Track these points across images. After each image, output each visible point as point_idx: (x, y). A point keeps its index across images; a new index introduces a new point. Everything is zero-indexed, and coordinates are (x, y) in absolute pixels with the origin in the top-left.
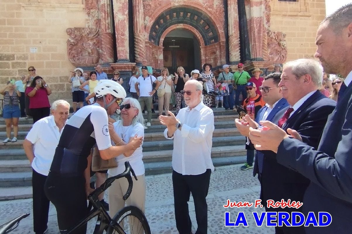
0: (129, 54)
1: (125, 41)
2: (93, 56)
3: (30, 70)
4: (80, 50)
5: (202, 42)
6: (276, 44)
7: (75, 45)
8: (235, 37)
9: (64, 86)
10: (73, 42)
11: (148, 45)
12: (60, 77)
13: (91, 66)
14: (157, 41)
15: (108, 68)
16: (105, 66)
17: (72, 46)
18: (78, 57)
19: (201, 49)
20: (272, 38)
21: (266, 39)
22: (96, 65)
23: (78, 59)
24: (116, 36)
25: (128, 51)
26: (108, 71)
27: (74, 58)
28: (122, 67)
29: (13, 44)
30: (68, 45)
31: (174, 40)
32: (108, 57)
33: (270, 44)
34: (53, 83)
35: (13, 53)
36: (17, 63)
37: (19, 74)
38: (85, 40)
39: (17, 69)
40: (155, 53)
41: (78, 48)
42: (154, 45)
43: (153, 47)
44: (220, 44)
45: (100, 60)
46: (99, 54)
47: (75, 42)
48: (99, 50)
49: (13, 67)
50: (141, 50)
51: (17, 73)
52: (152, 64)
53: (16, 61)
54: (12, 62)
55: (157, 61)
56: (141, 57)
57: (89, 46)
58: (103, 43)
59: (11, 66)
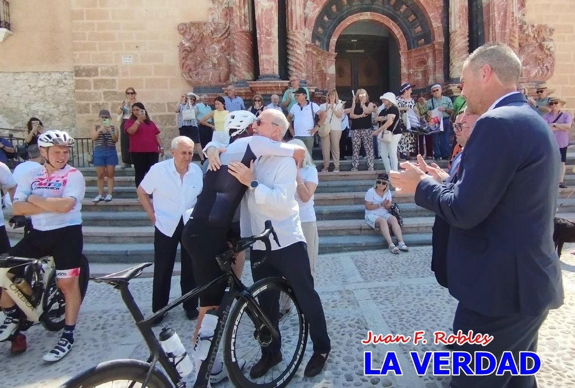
0: (277, 67)
1: (272, 45)
2: (221, 68)
3: (128, 94)
4: (199, 59)
5: (403, 44)
6: (535, 47)
7: (191, 51)
8: (460, 35)
9: (175, 118)
10: (190, 47)
11: (309, 49)
12: (168, 104)
13: (216, 86)
14: (325, 43)
15: (245, 89)
16: (240, 86)
17: (187, 53)
18: (196, 71)
19: (400, 57)
20: (528, 36)
21: (515, 37)
22: (225, 84)
23: (196, 75)
24: (258, 36)
25: (277, 60)
26: (244, 94)
27: (191, 73)
28: (267, 88)
29: (95, 49)
30: (181, 52)
31: (356, 41)
32: (245, 70)
33: (524, 47)
34: (158, 114)
35: (96, 64)
36: (101, 80)
37: (105, 98)
38: (208, 42)
39: (101, 91)
40: (322, 64)
41: (196, 56)
42: (321, 49)
43: (319, 53)
44: (434, 48)
45: (231, 76)
46: (230, 66)
47: (191, 46)
48: (230, 58)
49: (96, 86)
50: (298, 59)
51: (103, 96)
52: (316, 82)
53: (100, 77)
54: (94, 79)
55: (325, 77)
56: (297, 71)
57: (213, 52)
58: (236, 47)
59: (92, 85)
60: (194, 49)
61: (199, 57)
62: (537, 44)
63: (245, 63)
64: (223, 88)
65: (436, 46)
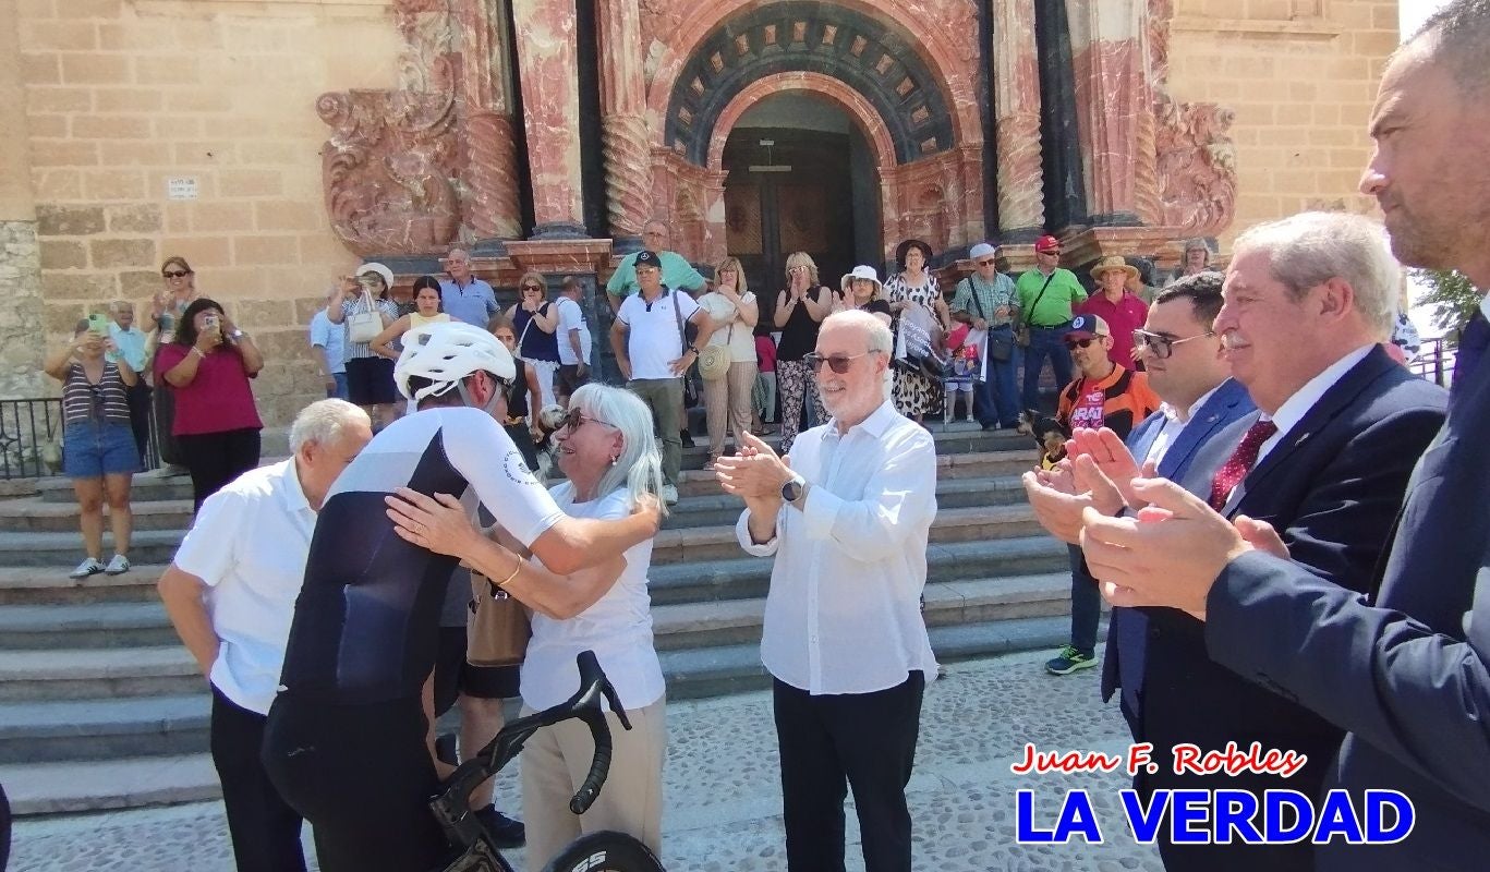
0: (580, 202)
1: (564, 148)
2: (434, 209)
3: (170, 275)
4: (377, 186)
5: (885, 148)
6: (1191, 156)
7: (355, 165)
8: (1022, 127)
10: (351, 156)
11: (662, 161)
12: (299, 302)
13: (423, 254)
14: (698, 148)
16: (483, 254)
17: (343, 170)
18: (371, 218)
19: (880, 180)
20: (1175, 130)
21: (1148, 133)
23: (370, 227)
24: (527, 126)
25: (578, 187)
26: (495, 274)
27: (356, 223)
28: (554, 258)
29: (93, 161)
30: (330, 166)
31: (771, 143)
32: (497, 213)
33: (1165, 156)
34: (269, 329)
35: (97, 201)
36: (113, 243)
37: (124, 291)
38: (397, 144)
39: (115, 271)
40: (690, 198)
41: (369, 178)
42: (688, 163)
43: (684, 170)
44: (960, 158)
45: (463, 229)
46: (456, 203)
47: (354, 152)
48: (457, 184)
49: (101, 260)
50: (632, 184)
51: (119, 285)
52: (677, 242)
53: (108, 235)
54: (95, 240)
55: (701, 228)
56: (632, 214)
57: (414, 169)
58: (472, 155)
59: (89, 258)
60: (362, 162)
61: (377, 181)
62: (1195, 149)
63: (499, 196)
64: (440, 260)
65: (966, 154)
